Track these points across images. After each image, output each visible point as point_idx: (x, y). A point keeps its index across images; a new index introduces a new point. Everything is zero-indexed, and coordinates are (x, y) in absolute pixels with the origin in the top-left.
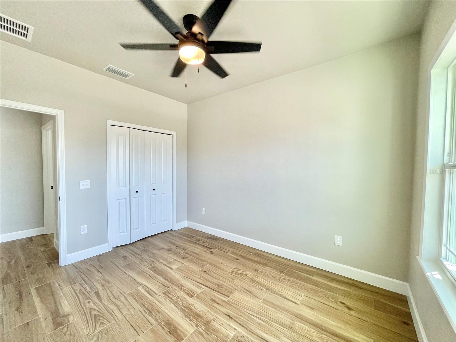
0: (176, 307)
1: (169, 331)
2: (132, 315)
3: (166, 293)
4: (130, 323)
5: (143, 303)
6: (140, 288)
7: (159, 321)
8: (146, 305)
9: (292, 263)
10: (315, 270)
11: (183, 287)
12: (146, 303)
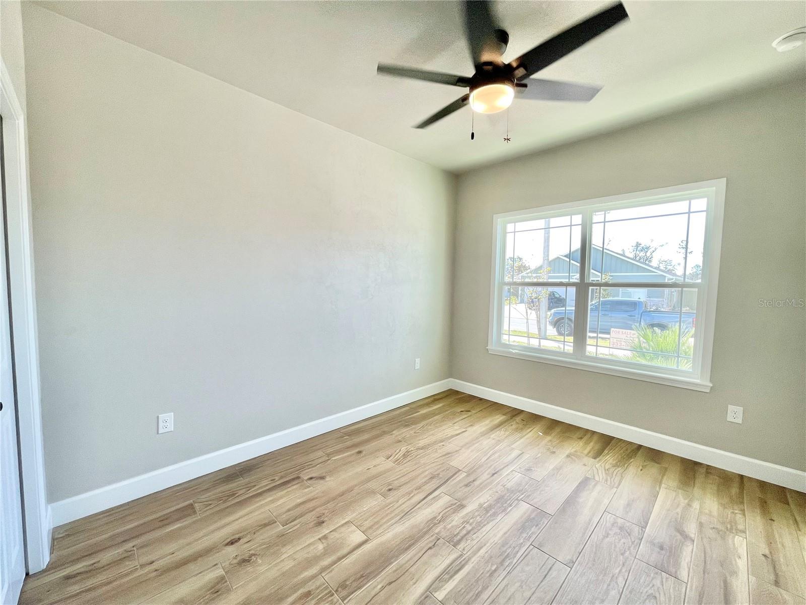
0: (488, 523)
1: (535, 527)
2: (521, 586)
3: (455, 541)
4: (542, 581)
5: (488, 575)
6: (440, 595)
7: (522, 541)
8: (493, 568)
9: (398, 412)
10: (407, 408)
11: (435, 518)
12: (488, 569)
